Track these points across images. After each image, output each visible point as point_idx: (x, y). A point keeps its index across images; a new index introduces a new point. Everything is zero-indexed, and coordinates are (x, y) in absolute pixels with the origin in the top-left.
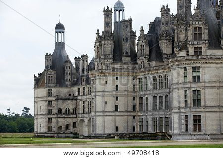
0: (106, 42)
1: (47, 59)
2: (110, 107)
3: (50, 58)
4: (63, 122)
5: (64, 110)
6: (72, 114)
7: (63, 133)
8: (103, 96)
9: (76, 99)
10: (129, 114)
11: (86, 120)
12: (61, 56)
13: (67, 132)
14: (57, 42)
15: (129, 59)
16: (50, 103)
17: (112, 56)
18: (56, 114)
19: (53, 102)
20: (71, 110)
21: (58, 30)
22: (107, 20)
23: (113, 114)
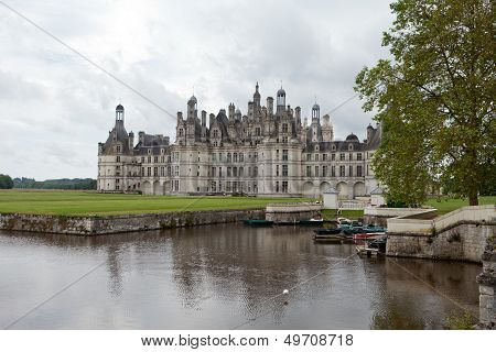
2: (193, 173)
4: (131, 182)
5: (132, 174)
8: (189, 165)
9: (141, 166)
10: (205, 178)
13: (134, 190)
14: (118, 119)
15: (205, 139)
16: (118, 167)
17: (195, 136)
19: (121, 167)
20: (137, 174)
21: (118, 110)
23: (196, 178)
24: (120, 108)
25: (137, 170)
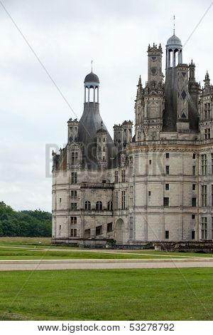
0: (151, 99)
1: (70, 128)
2: (156, 200)
3: (76, 125)
4: (91, 222)
5: (93, 205)
6: (105, 210)
7: (92, 239)
8: (146, 182)
9: (113, 189)
10: (185, 210)
11: (126, 220)
12: (92, 123)
13: (98, 237)
14: (87, 101)
15: (186, 125)
16: (74, 193)
17: (161, 121)
18: (82, 210)
19: (79, 193)
20: (105, 205)
21: (88, 84)
22: (154, 65)
23: (161, 211)
24: (91, 80)
25: (104, 197)
